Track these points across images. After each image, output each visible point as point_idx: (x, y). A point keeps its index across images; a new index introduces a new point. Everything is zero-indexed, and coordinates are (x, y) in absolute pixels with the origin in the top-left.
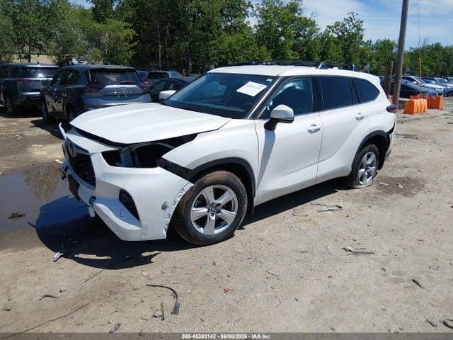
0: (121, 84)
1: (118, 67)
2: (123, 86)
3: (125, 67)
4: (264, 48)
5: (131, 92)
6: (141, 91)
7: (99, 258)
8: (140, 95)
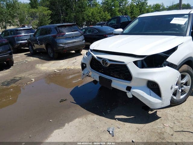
0: (72, 31)
1: (69, 24)
2: (73, 32)
3: (72, 24)
4: (106, 13)
5: (77, 35)
6: (80, 34)
7: (128, 117)
8: (81, 36)
